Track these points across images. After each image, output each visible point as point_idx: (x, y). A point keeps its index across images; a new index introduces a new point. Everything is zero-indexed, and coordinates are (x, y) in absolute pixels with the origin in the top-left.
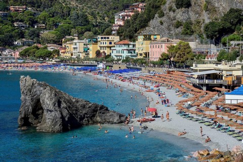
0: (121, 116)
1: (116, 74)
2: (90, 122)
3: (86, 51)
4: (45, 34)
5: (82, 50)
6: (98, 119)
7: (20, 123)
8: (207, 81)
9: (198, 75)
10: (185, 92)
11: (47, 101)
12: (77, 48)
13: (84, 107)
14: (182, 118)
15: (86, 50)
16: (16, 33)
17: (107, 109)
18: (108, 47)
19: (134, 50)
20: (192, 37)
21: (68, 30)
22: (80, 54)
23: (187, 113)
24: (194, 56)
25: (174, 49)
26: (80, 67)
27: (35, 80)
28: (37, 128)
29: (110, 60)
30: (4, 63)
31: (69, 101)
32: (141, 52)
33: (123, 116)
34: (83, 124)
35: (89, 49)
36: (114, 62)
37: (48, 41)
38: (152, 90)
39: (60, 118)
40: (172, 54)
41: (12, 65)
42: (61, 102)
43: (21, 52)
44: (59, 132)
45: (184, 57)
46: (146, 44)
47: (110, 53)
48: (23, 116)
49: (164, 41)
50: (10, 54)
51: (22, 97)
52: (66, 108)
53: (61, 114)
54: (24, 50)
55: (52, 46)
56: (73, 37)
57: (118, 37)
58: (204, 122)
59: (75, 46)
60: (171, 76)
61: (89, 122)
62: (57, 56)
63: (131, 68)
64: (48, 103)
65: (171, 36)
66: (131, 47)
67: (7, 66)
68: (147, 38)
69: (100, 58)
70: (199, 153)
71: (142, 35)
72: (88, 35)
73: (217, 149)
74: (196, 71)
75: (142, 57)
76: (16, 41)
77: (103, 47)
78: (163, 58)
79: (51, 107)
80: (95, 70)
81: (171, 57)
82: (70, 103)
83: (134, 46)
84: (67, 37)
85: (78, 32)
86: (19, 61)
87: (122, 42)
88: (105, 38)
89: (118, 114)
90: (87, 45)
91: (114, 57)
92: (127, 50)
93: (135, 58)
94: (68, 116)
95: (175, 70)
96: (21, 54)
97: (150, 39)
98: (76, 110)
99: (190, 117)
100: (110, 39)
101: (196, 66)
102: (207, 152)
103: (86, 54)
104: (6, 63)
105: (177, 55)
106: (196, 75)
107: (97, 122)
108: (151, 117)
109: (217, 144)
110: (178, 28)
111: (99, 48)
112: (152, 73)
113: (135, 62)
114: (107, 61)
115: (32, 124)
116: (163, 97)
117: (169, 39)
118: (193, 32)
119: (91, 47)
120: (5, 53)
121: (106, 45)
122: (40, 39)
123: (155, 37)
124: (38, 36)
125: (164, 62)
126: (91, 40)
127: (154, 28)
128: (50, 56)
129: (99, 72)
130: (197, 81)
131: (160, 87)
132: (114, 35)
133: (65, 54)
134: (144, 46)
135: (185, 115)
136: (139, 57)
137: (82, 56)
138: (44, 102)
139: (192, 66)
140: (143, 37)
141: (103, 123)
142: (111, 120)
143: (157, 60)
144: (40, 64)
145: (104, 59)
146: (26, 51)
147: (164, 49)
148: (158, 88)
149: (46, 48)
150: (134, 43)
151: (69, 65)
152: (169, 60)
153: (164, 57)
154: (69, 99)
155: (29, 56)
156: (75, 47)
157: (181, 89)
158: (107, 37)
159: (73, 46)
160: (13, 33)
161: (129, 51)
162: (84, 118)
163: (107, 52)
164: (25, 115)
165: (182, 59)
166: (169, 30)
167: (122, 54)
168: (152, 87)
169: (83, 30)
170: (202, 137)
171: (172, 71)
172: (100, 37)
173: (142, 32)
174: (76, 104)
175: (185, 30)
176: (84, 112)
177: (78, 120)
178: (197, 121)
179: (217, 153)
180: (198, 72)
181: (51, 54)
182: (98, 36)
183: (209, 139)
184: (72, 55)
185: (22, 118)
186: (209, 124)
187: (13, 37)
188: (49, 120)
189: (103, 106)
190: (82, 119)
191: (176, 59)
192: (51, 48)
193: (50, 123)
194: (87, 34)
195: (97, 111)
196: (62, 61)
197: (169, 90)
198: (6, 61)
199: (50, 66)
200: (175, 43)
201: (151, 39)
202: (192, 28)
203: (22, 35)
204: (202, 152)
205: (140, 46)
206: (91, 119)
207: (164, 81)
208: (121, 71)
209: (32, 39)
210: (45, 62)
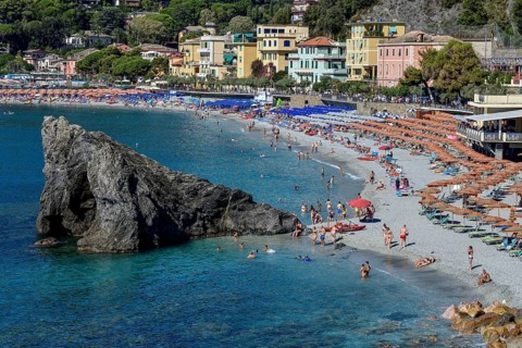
0: (282, 217)
1: (297, 117)
2: (209, 231)
3: (230, 62)
4: (138, 20)
5: (221, 60)
6: (229, 223)
7: (40, 230)
8: (505, 137)
9: (485, 122)
10: (449, 163)
11: (104, 176)
12: (208, 54)
13: (196, 194)
14: (430, 224)
15: (229, 59)
16: (70, 16)
17: (250, 200)
18: (280, 53)
19: (343, 61)
20: (484, 31)
21: (194, 11)
22: (216, 68)
23: (445, 213)
24: (485, 76)
25: (436, 58)
26: (213, 100)
27: (78, 127)
28: (80, 242)
29: (284, 85)
30: (39, 88)
31: (160, 180)
32: (358, 65)
33: (288, 217)
34: (191, 235)
35: (235, 57)
36: (294, 89)
37: (144, 36)
38: (375, 156)
39: (135, 219)
40: (430, 71)
41: (57, 91)
42: (137, 180)
43: (81, 62)
44: (131, 252)
45: (460, 78)
46: (371, 48)
47: (287, 68)
48: (48, 212)
49: (411, 40)
50: (55, 66)
51: (48, 166)
52: (149, 196)
53: (137, 209)
54: (87, 57)
55: (154, 49)
56: (204, 29)
57: (307, 29)
58: (483, 236)
59: (205, 50)
60: (424, 124)
61: (205, 229)
62: (162, 73)
63: (332, 104)
64: (106, 182)
65: (432, 28)
66: (335, 52)
67: (45, 95)
68: (374, 31)
69: (262, 80)
70: (457, 310)
71: (360, 25)
72: (239, 24)
73: (504, 302)
74: (480, 111)
75: (359, 78)
76: (69, 36)
77: (270, 52)
78: (409, 80)
79: (113, 193)
80: (248, 106)
81: (428, 79)
82: (162, 185)
83: (342, 50)
84: (190, 28)
85: (216, 16)
86: (75, 83)
87: (314, 42)
88: (274, 31)
89: (276, 211)
90: (231, 47)
91: (295, 76)
92: (326, 60)
93: (343, 80)
94: (153, 214)
95: (436, 108)
96: (79, 68)
97: (380, 34)
98: (176, 202)
99: (450, 222)
100: (287, 34)
101: (481, 100)
102: (477, 309)
103: (228, 70)
104: (44, 87)
105: (442, 73)
106: (480, 120)
107: (226, 231)
108: (356, 221)
109: (506, 291)
110: (449, 7)
111: (259, 56)
112: (381, 117)
113: (343, 88)
114: (277, 87)
115: (70, 231)
116: (396, 174)
117: (426, 35)
118: (485, 18)
119: (240, 52)
120: (43, 65)
121: (276, 48)
122: (127, 33)
123: (393, 29)
124: (122, 24)
125: (410, 88)
126: (240, 36)
127: (392, 8)
128: (145, 73)
129: (257, 112)
130: (482, 137)
131: (394, 150)
132: (296, 23)
133: (182, 69)
134: (366, 50)
135: (438, 217)
136: (353, 77)
137: (220, 73)
138: (95, 181)
139: (473, 100)
140: (364, 29)
141: (240, 234)
142: (259, 226)
143: (393, 85)
144: (121, 92)
145: (271, 81)
146: (92, 60)
147: (412, 59)
148: (388, 152)
149: (138, 53)
150: (342, 44)
151: (188, 94)
152: (422, 85)
153: (411, 78)
154: (159, 174)
155: (98, 72)
156: (205, 53)
157: (442, 155)
158: (278, 28)
159: (200, 50)
160: (64, 17)
161: (331, 63)
162: (194, 220)
163: (279, 63)
164: (54, 210)
165: (453, 82)
166: (429, 12)
167: (314, 71)
168: (374, 149)
169: (228, 12)
170: (470, 272)
171: (430, 112)
172: (262, 28)
173: (363, 17)
174: (175, 185)
175: (467, 14)
176: (195, 206)
177: (180, 224)
178: (465, 231)
179: (501, 312)
180: (486, 115)
181: (149, 68)
182: (259, 26)
183: (487, 276)
184: (197, 70)
185: (46, 218)
186: (493, 239)
187: (62, 26)
188: (107, 223)
189: (240, 192)
190: (188, 222)
191: (439, 83)
192: (149, 53)
193: (109, 230)
194: (237, 21)
195: (227, 205)
196: (172, 85)
197: (416, 157)
198: (44, 83)
199: (144, 97)
200: (440, 43)
201: (382, 36)
202: (485, 7)
203: (83, 23)
204: (463, 309)
205: (357, 51)
206: (212, 223)
207: (407, 135)
208: (307, 111)
209: (108, 33)
210: (134, 88)
